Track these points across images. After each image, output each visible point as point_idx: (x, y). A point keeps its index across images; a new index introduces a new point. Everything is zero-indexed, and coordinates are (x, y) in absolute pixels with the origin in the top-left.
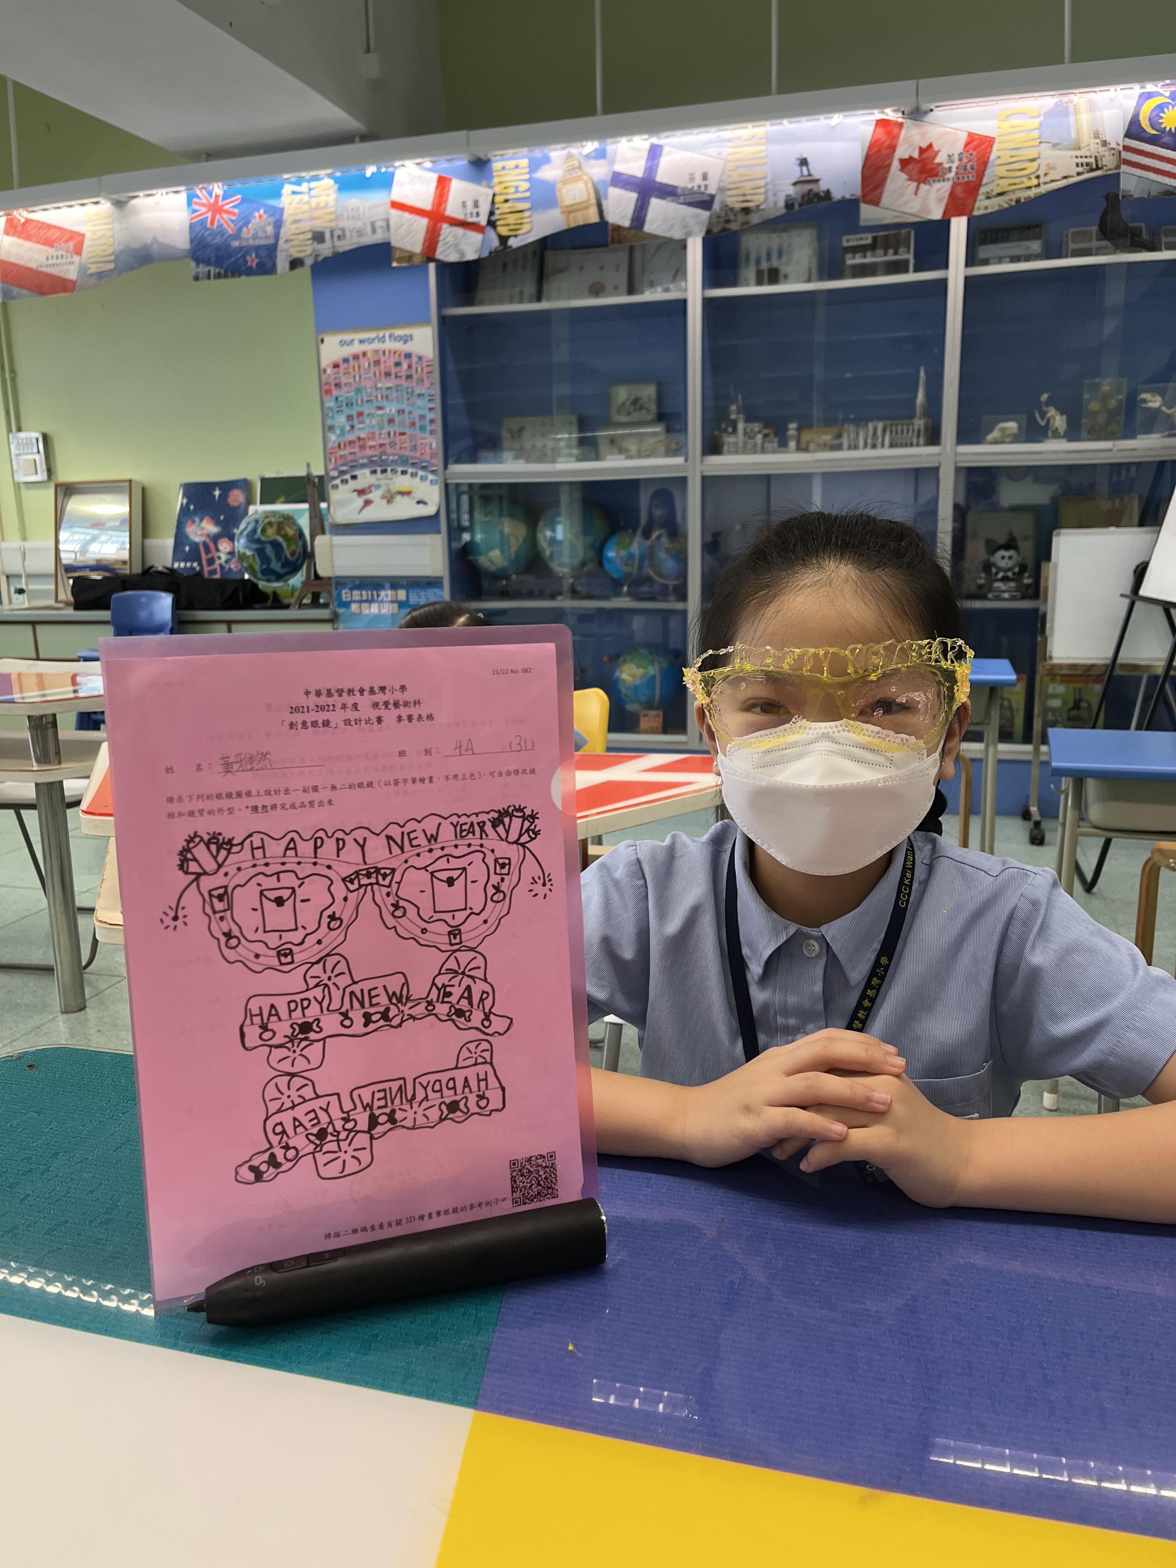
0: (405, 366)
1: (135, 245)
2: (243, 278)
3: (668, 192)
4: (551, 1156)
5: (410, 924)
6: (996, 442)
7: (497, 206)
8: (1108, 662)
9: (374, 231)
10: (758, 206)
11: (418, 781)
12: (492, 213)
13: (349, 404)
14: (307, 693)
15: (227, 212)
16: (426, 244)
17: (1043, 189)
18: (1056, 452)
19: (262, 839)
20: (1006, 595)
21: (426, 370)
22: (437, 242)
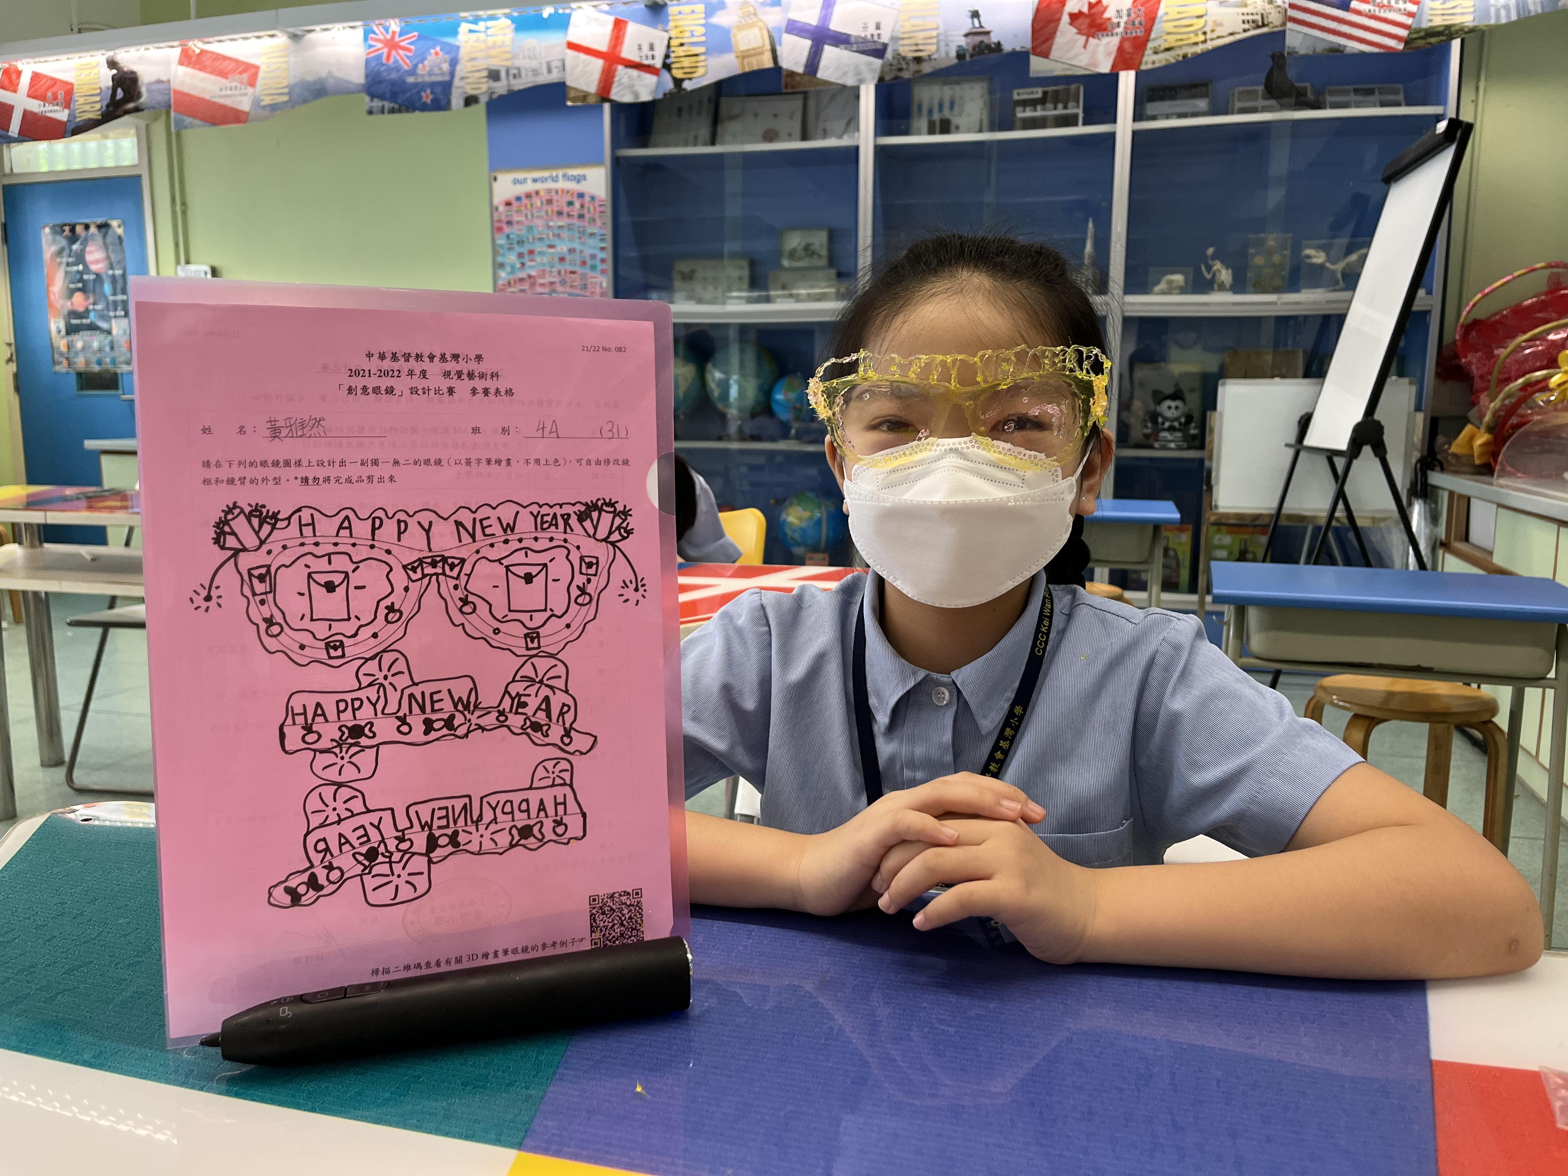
0: (577, 205)
1: (310, 78)
2: (417, 113)
3: (841, 40)
4: (637, 894)
5: (481, 622)
6: (1163, 293)
7: (672, 49)
8: (1273, 512)
9: (549, 71)
10: (929, 56)
11: (493, 462)
12: (667, 56)
13: (520, 242)
14: (369, 355)
15: (404, 48)
16: (602, 85)
17: (1210, 45)
18: (1222, 304)
19: (312, 515)
20: (1173, 445)
21: (598, 209)
22: (611, 83)
